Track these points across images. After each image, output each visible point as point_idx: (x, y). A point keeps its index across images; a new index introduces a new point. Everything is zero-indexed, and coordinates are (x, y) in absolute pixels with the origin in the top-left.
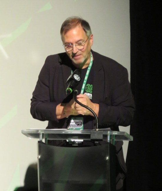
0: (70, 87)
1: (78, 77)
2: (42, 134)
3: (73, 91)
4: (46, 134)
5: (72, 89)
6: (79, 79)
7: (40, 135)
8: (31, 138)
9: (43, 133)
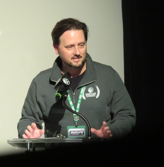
0: (59, 92)
1: (67, 81)
2: (29, 143)
3: (62, 97)
4: (33, 143)
5: (61, 94)
6: (69, 83)
7: (28, 144)
8: (18, 147)
9: (31, 142)
